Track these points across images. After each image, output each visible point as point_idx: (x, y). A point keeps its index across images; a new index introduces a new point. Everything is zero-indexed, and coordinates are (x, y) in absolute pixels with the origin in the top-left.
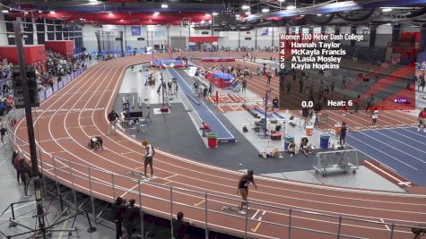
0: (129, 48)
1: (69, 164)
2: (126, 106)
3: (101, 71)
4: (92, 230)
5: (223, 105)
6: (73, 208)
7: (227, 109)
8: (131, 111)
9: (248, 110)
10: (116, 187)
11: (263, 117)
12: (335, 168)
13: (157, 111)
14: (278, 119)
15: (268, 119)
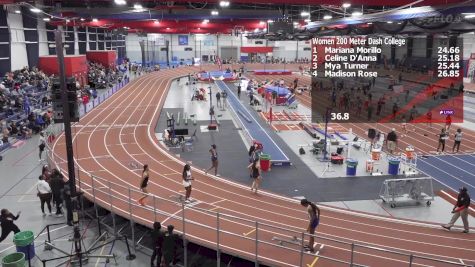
0: (175, 59)
1: (109, 184)
2: (171, 122)
3: (144, 84)
4: (131, 257)
5: (277, 123)
6: (112, 232)
7: (282, 128)
8: (176, 127)
9: (306, 129)
10: (158, 211)
11: (322, 137)
12: (405, 198)
13: (204, 129)
14: (340, 140)
15: (328, 140)
